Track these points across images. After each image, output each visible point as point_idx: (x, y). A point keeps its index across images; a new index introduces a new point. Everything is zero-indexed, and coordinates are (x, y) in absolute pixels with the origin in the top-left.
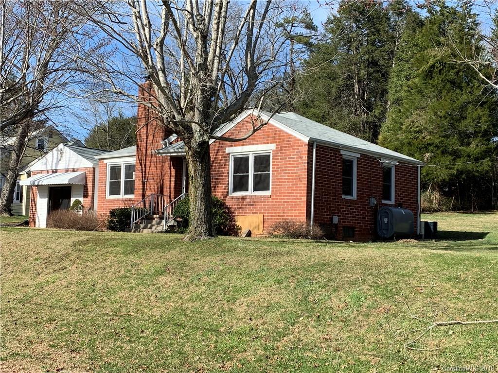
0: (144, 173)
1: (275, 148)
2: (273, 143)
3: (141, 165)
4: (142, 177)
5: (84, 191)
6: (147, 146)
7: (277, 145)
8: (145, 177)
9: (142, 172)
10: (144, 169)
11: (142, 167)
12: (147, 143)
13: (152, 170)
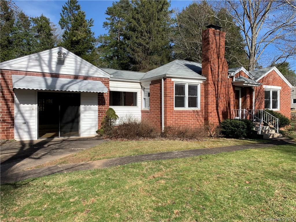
0: (217, 92)
1: (281, 89)
2: (280, 86)
3: (215, 86)
4: (216, 94)
5: (98, 100)
6: (218, 73)
7: (282, 87)
8: (218, 95)
9: (215, 91)
10: (217, 89)
11: (215, 88)
12: (218, 71)
13: (222, 90)
